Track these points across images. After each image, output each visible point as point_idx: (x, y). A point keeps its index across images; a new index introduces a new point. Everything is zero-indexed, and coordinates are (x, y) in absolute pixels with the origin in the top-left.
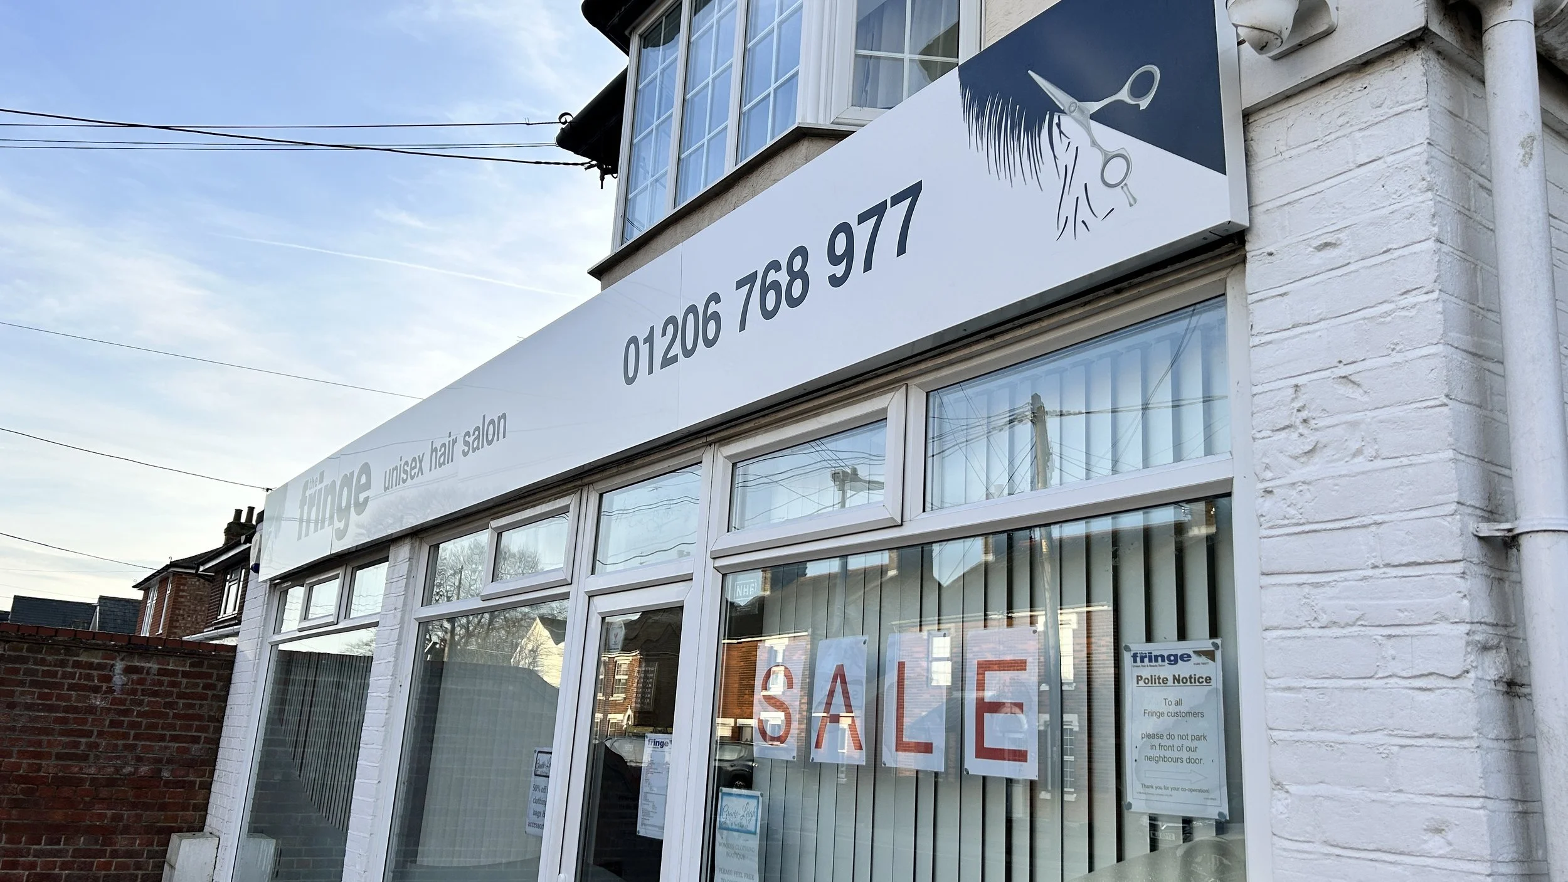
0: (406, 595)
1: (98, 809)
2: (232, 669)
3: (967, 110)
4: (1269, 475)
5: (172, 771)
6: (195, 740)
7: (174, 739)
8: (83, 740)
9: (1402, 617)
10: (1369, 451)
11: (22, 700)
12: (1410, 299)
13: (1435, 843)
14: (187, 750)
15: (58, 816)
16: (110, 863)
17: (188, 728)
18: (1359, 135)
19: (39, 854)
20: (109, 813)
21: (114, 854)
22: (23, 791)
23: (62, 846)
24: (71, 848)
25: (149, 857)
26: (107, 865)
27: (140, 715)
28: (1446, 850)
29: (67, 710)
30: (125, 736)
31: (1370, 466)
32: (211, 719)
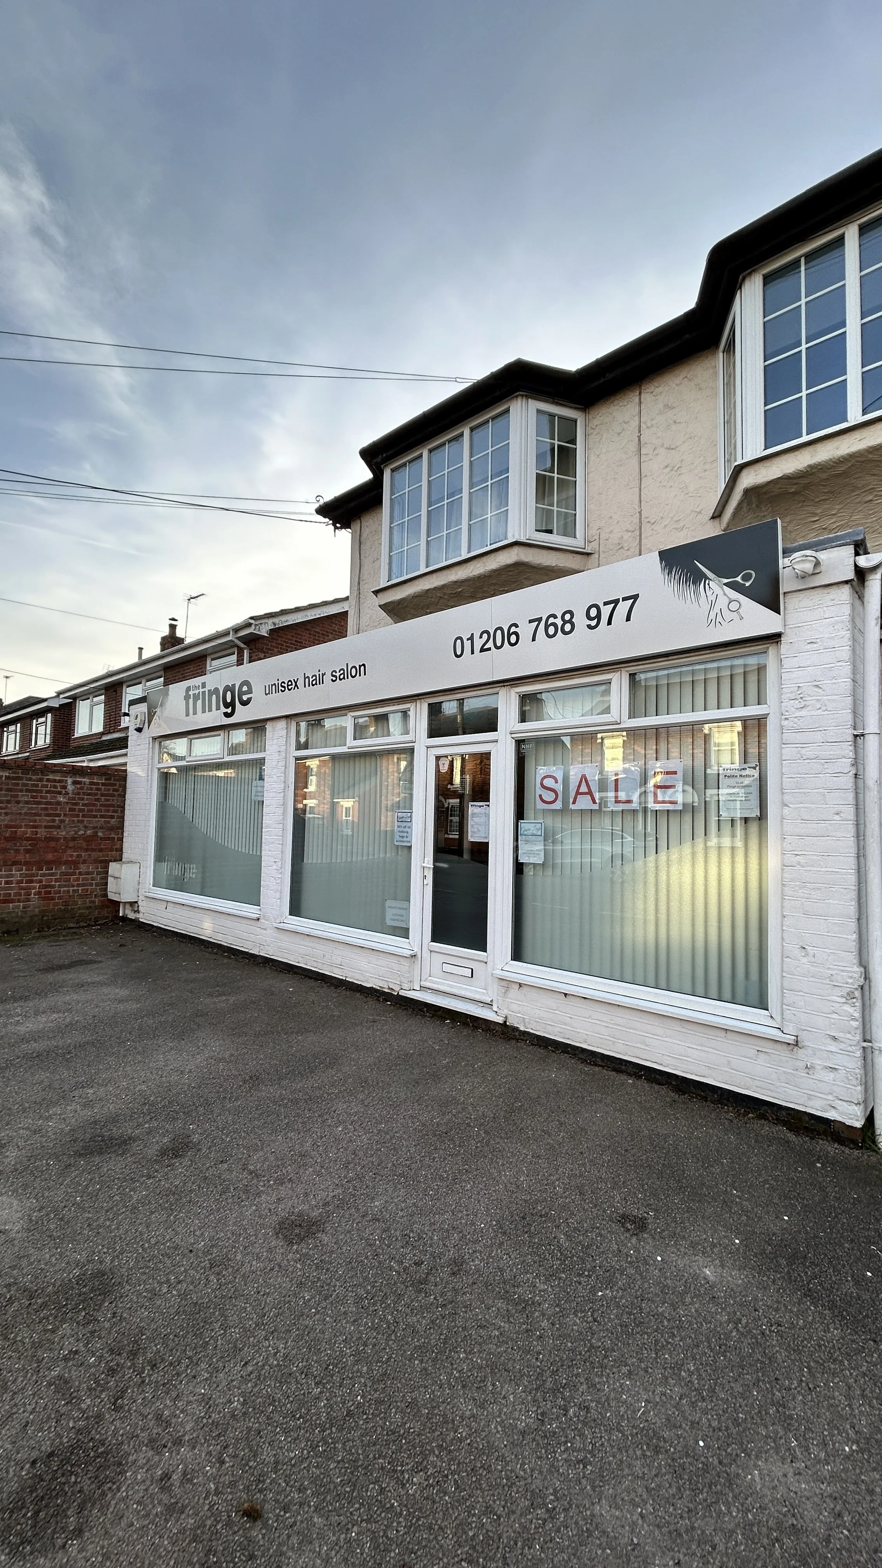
0: (286, 745)
1: (69, 852)
2: (126, 781)
3: (663, 570)
4: (787, 713)
5: (103, 833)
6: (112, 817)
7: (102, 816)
8: (57, 818)
9: (831, 757)
10: (824, 708)
11: (22, 799)
12: (840, 664)
13: (837, 817)
14: (109, 822)
15: (50, 857)
16: (79, 878)
17: (108, 811)
18: (825, 608)
19: (43, 875)
20: (75, 854)
21: (80, 874)
22: (30, 845)
23: (54, 871)
24: (59, 872)
25: (97, 874)
26: (78, 880)
27: (84, 805)
28: (840, 819)
29: (46, 803)
30: (78, 816)
31: (823, 713)
32: (118, 806)
